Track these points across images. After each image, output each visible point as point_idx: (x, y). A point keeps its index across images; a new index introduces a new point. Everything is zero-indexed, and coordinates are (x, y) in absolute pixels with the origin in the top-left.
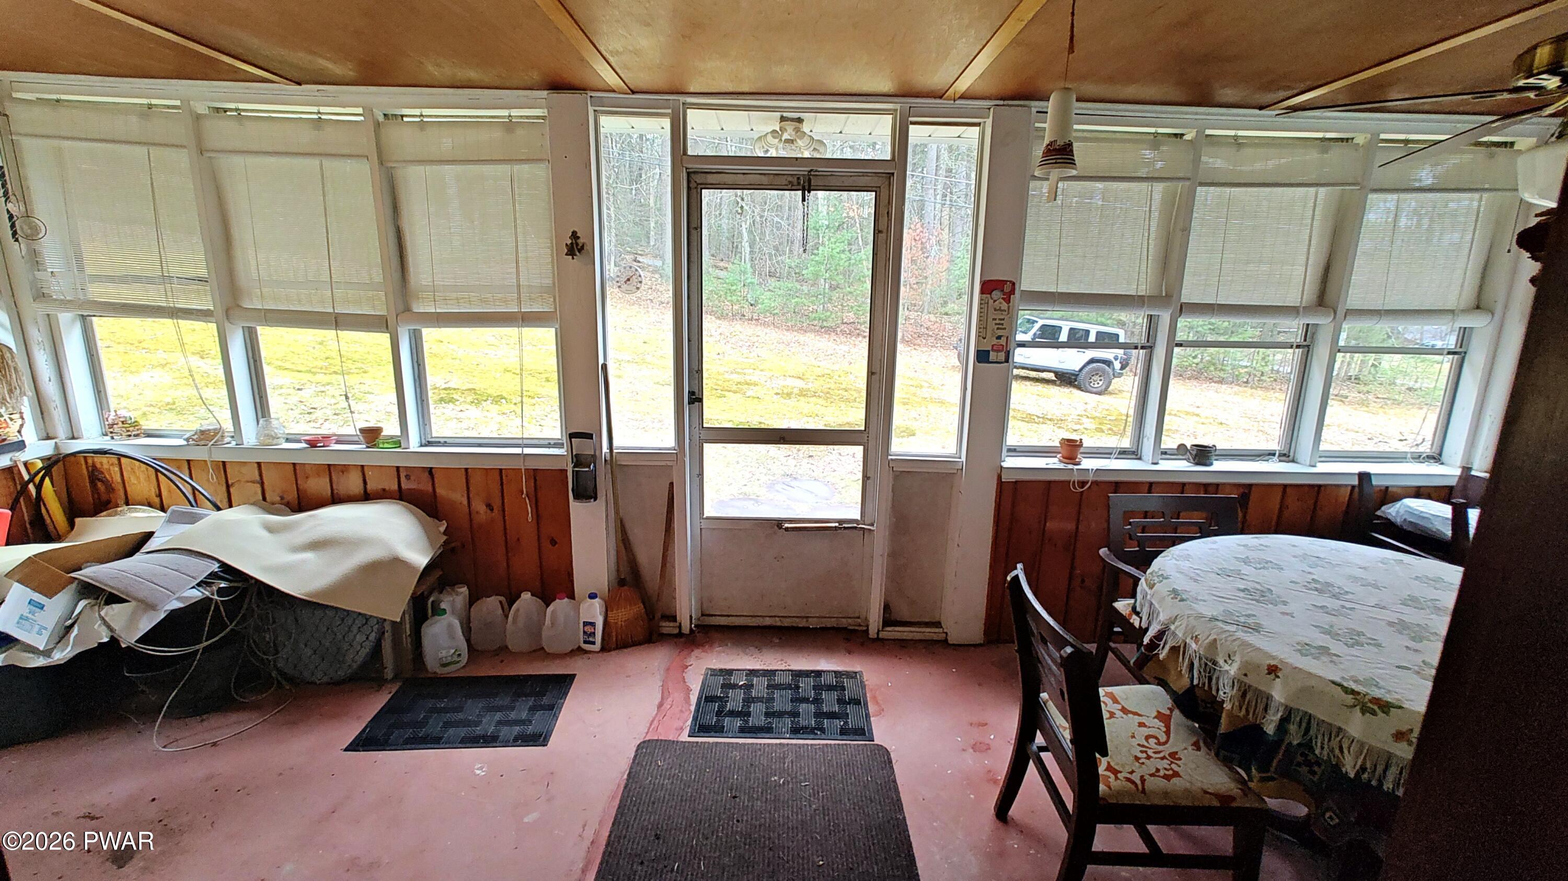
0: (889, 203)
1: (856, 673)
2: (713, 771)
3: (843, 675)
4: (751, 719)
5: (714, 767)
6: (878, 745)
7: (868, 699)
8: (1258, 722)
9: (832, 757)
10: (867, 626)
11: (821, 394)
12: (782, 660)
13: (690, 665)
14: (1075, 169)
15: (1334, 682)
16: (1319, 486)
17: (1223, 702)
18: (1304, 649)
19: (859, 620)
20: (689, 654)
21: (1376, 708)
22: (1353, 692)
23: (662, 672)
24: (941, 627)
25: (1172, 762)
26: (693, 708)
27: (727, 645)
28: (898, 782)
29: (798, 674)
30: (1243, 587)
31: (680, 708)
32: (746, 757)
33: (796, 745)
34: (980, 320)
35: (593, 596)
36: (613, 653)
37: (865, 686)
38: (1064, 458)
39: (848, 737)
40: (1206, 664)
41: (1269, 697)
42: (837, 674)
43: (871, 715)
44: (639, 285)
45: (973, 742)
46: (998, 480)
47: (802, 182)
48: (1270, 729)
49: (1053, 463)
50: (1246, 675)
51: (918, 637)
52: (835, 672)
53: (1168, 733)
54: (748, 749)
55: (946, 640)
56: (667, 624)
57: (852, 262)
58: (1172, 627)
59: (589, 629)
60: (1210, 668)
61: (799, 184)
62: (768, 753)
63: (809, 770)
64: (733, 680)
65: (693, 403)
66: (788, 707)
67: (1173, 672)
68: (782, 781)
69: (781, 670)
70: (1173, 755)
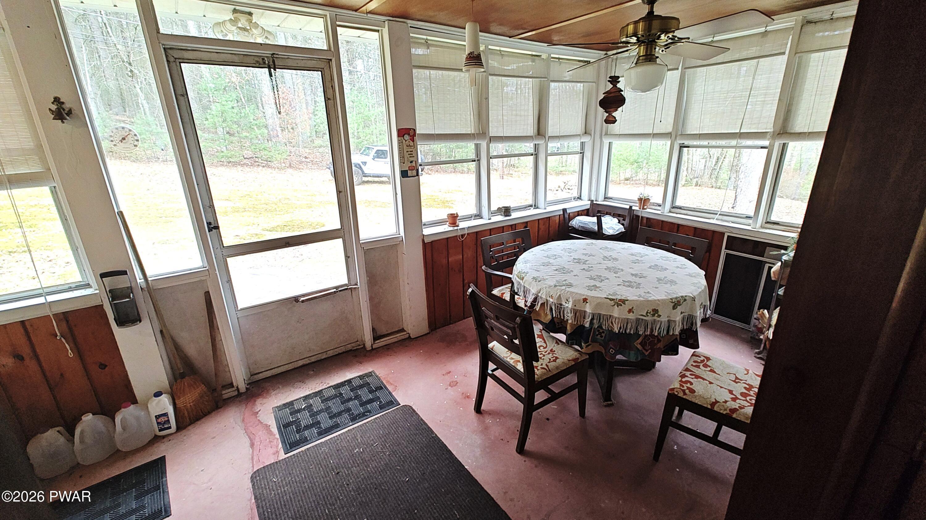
0: (331, 79)
1: (370, 372)
2: (315, 465)
3: (364, 376)
4: (322, 425)
5: (314, 463)
6: (403, 406)
7: (385, 384)
8: (582, 324)
9: (382, 423)
10: (364, 345)
11: (250, 209)
12: (322, 383)
13: (260, 411)
14: (483, 68)
15: (605, 298)
16: (549, 217)
17: (568, 320)
18: (590, 288)
19: (358, 343)
20: (254, 404)
21: (621, 303)
22: (613, 300)
23: (240, 424)
24: (405, 331)
25: (553, 354)
26: (278, 436)
27: (279, 388)
28: (423, 419)
29: (337, 387)
30: (555, 269)
31: (268, 440)
32: (331, 448)
33: (358, 426)
34: (400, 153)
35: (158, 394)
36: (190, 427)
37: (379, 377)
38: (450, 224)
39: (386, 409)
40: (558, 306)
41: (585, 312)
42: (361, 377)
43: (391, 391)
44: (136, 143)
45: (448, 383)
46: (423, 243)
47: (267, 62)
48: (587, 325)
49: (446, 228)
50: (575, 306)
51: (396, 340)
52: (359, 377)
53: (545, 342)
54: (330, 442)
55: (410, 336)
56: (227, 391)
57: (243, 115)
58: (540, 295)
59: (163, 419)
60: (559, 307)
61: (264, 63)
62: (344, 439)
63: (373, 436)
64: (296, 407)
65: (212, 231)
66: (342, 408)
67: (542, 314)
68: (361, 449)
69: (325, 389)
70: (551, 350)
